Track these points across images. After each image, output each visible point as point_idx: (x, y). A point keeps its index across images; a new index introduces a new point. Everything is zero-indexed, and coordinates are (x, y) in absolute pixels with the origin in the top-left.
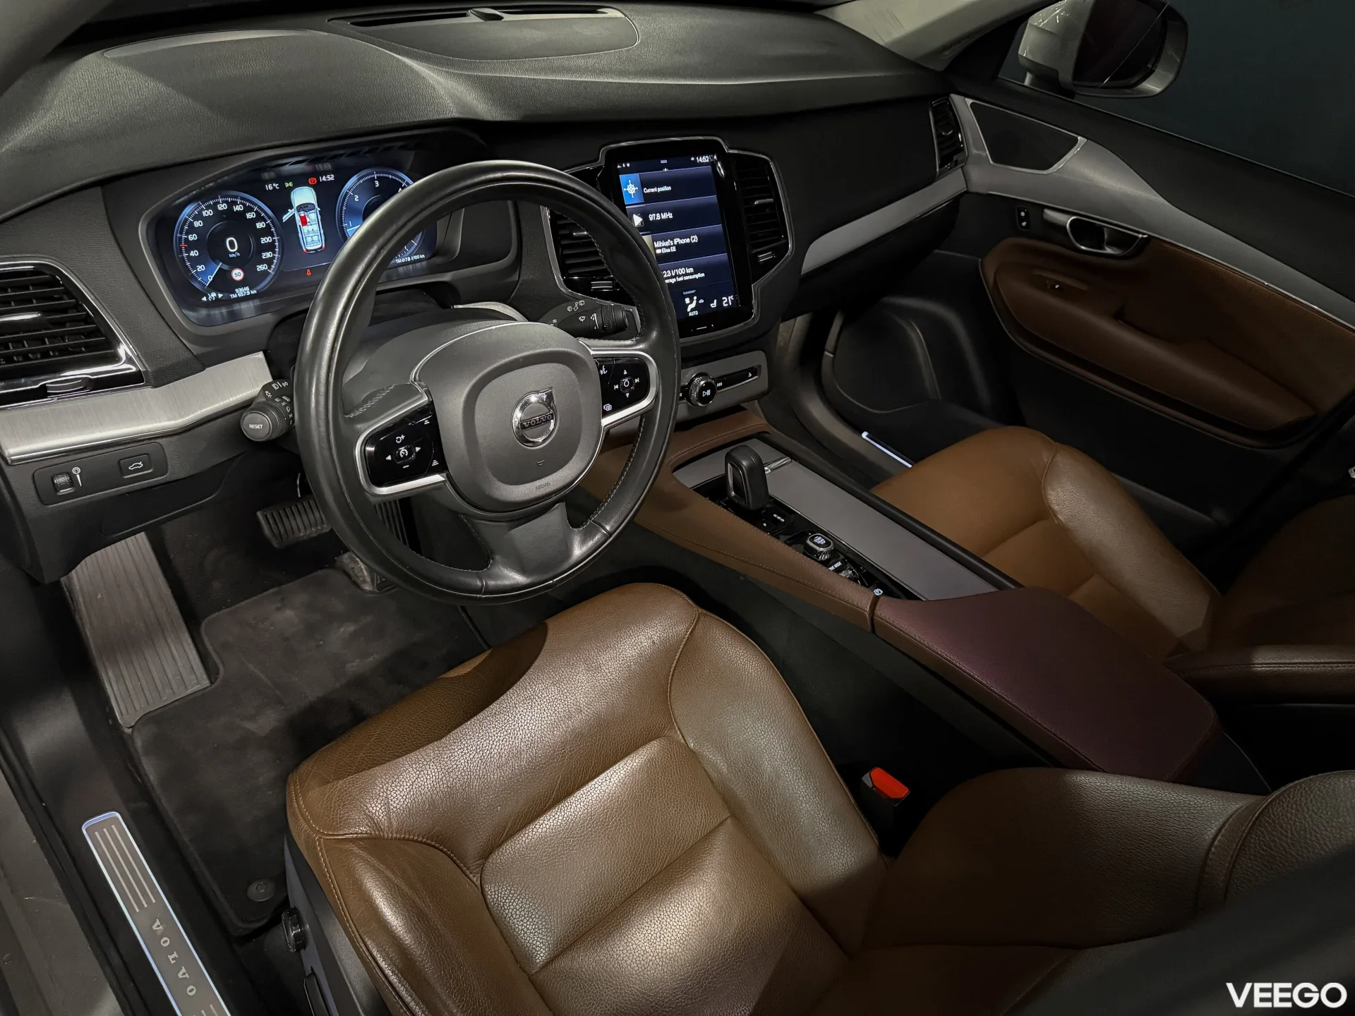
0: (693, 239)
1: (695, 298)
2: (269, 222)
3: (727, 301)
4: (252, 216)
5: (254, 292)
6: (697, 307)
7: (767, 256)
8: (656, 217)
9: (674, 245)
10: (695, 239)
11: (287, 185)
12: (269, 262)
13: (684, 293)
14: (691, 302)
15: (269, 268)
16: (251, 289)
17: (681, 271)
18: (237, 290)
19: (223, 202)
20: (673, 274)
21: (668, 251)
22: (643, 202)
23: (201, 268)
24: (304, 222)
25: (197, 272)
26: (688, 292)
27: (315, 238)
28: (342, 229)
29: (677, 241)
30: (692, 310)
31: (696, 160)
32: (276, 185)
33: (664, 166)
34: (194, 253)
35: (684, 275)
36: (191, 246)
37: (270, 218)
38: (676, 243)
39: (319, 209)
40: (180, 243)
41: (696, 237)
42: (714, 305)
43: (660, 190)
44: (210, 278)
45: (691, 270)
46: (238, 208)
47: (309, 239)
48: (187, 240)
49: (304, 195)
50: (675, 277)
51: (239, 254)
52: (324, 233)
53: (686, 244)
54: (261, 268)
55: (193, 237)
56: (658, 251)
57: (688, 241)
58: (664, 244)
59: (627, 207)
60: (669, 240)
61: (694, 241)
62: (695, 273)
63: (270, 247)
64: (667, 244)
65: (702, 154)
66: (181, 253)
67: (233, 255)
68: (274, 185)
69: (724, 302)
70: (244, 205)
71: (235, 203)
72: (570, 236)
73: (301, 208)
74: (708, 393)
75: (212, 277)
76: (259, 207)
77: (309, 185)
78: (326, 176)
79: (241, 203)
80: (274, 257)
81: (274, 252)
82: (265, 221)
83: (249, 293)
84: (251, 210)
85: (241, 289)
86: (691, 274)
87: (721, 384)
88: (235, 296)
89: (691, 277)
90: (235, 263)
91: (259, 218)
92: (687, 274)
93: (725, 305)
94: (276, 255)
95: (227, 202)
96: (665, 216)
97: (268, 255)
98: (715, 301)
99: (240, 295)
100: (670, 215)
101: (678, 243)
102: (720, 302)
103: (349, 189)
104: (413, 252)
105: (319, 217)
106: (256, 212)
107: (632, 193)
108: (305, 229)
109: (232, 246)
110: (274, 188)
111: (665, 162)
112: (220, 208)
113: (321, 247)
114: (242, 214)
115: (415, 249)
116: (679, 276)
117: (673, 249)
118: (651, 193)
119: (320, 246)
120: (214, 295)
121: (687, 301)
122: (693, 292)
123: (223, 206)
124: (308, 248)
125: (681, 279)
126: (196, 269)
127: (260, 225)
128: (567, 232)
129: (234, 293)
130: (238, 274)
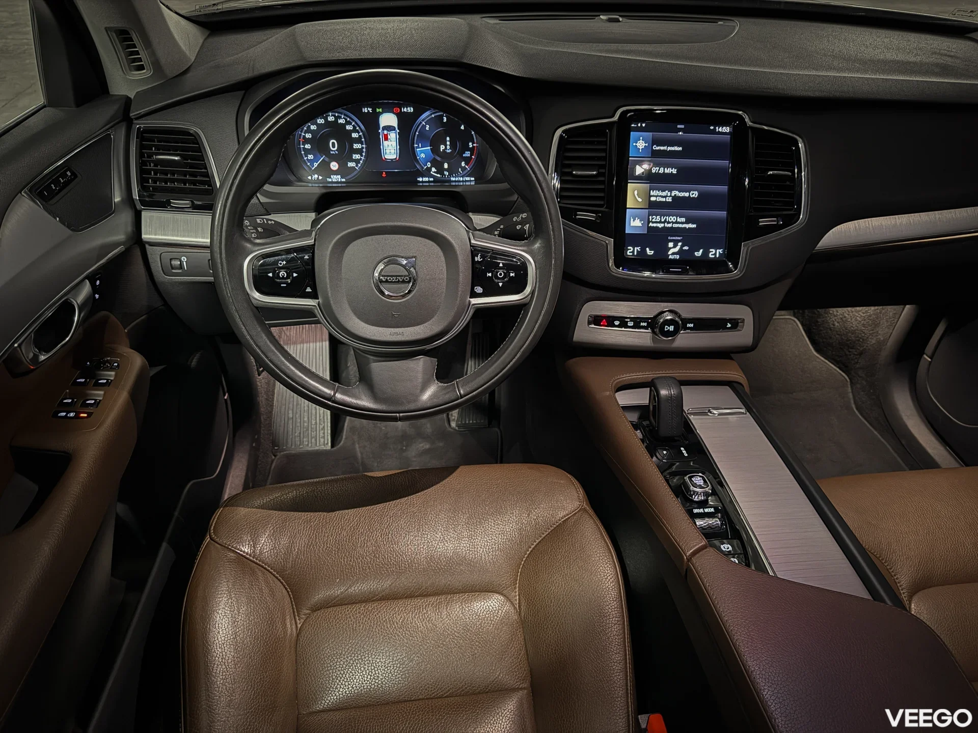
0: (692, 194)
1: (680, 244)
2: (361, 134)
3: (715, 253)
4: (350, 128)
5: (343, 180)
6: (681, 252)
7: (772, 221)
8: (659, 170)
9: (671, 196)
10: (695, 194)
11: (378, 110)
12: (357, 161)
13: (669, 238)
14: (675, 246)
15: (357, 166)
16: (342, 178)
17: (673, 219)
18: (332, 176)
19: (332, 115)
20: (663, 220)
21: (664, 200)
22: (650, 156)
23: (310, 157)
24: (386, 139)
25: (307, 159)
26: (674, 238)
27: (393, 151)
28: (413, 148)
29: (676, 193)
30: (673, 254)
31: (715, 129)
32: (370, 110)
33: (680, 130)
34: (308, 146)
35: (673, 223)
36: (306, 141)
37: (362, 131)
38: (673, 195)
39: (398, 131)
40: (300, 138)
41: (696, 193)
42: (699, 254)
43: (670, 148)
44: (316, 165)
45: (683, 220)
46: (341, 121)
47: (388, 151)
48: (304, 136)
49: (388, 119)
50: (664, 222)
51: (337, 152)
52: (399, 148)
53: (684, 197)
54: (351, 164)
55: (308, 136)
56: (653, 199)
57: (687, 194)
58: (660, 193)
59: (630, 159)
60: (667, 191)
61: (694, 196)
62: (686, 222)
63: (359, 151)
64: (664, 194)
65: (723, 125)
66: (300, 145)
67: (333, 152)
68: (369, 109)
69: (711, 254)
70: (346, 120)
71: (340, 118)
72: (571, 174)
73: (385, 128)
74: (672, 328)
75: (317, 164)
76: (356, 123)
77: (394, 113)
78: (407, 108)
79: (344, 118)
80: (361, 159)
81: (362, 156)
82: (359, 133)
83: (340, 180)
84: (350, 123)
85: (335, 176)
86: (682, 223)
87: (692, 325)
88: (330, 180)
89: (680, 226)
90: (334, 158)
91: (355, 130)
92: (677, 222)
93: (710, 256)
94: (363, 158)
95: (334, 116)
96: (668, 171)
97: (357, 156)
98: (701, 251)
99: (333, 181)
100: (674, 171)
101: (675, 195)
102: (706, 253)
103: (423, 120)
104: (466, 173)
105: (398, 137)
106: (353, 126)
107: (641, 148)
108: (386, 143)
109: (333, 145)
110: (368, 111)
111: (682, 126)
112: (329, 120)
113: (396, 159)
114: (344, 125)
115: (467, 173)
116: (669, 223)
117: (669, 200)
118: (660, 150)
119: (395, 157)
120: (316, 176)
121: (671, 245)
122: (679, 238)
123: (331, 118)
124: (386, 157)
125: (670, 225)
126: (307, 157)
127: (355, 135)
128: (569, 170)
129: (330, 178)
130: (334, 166)
